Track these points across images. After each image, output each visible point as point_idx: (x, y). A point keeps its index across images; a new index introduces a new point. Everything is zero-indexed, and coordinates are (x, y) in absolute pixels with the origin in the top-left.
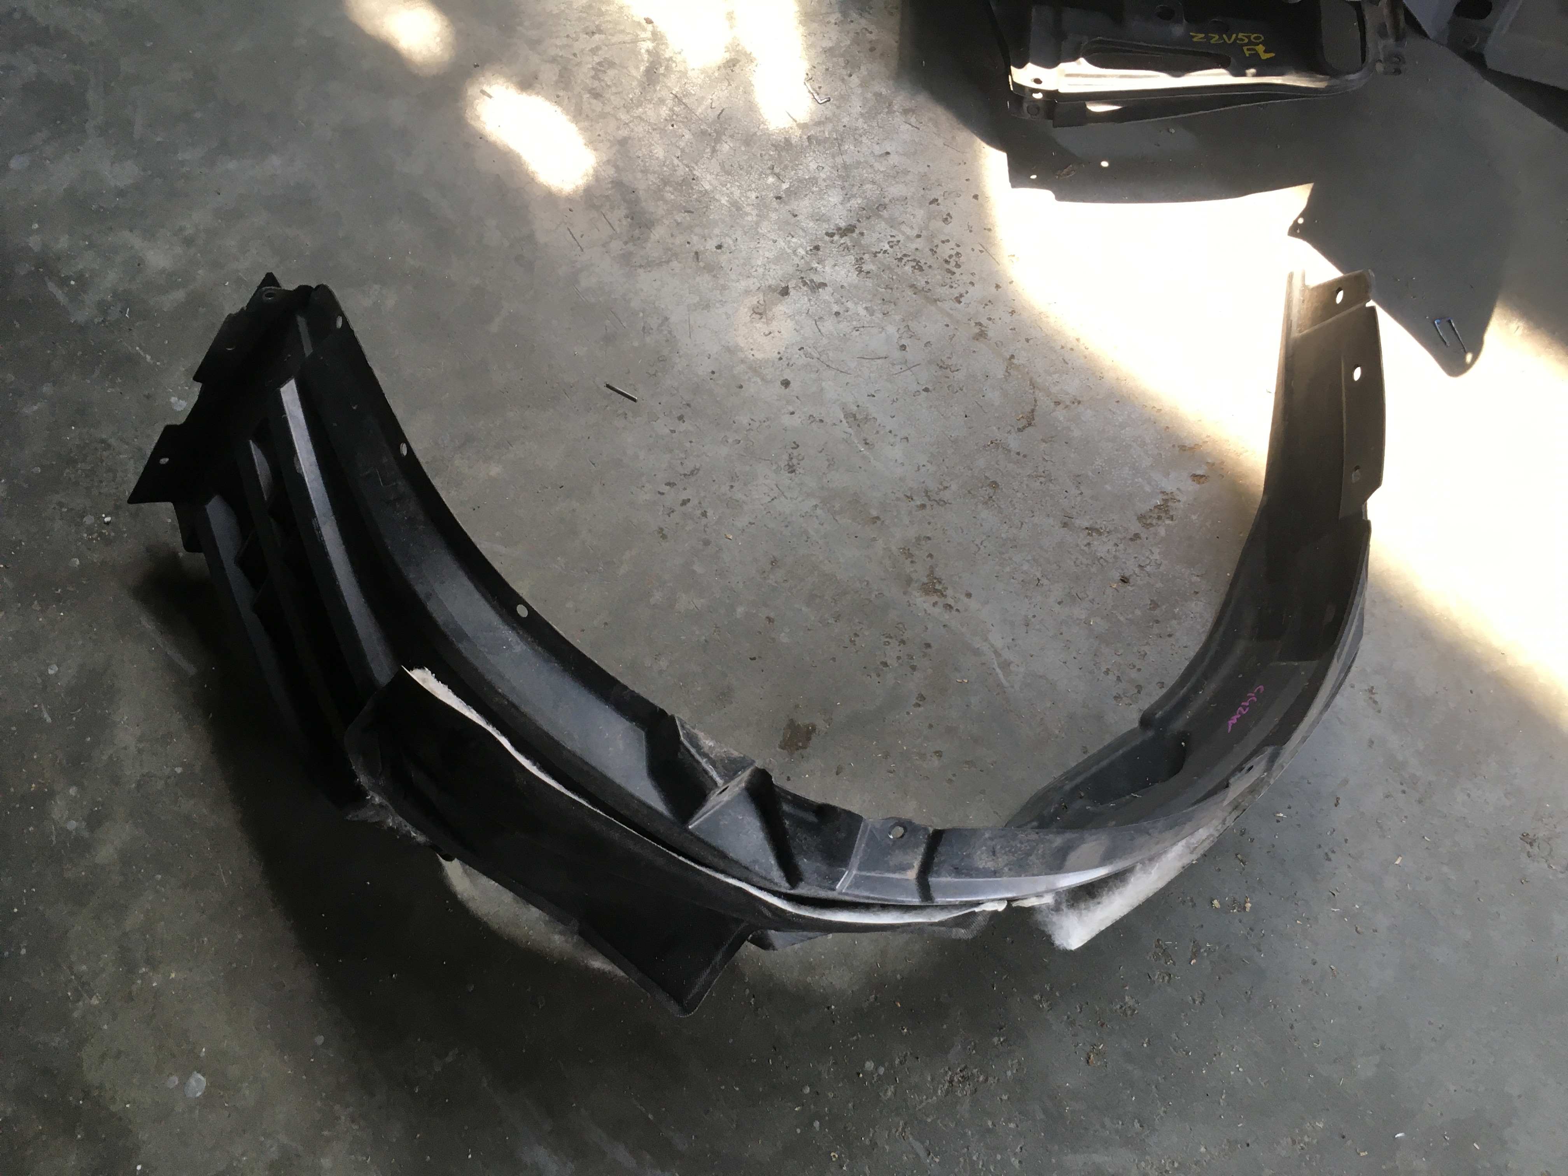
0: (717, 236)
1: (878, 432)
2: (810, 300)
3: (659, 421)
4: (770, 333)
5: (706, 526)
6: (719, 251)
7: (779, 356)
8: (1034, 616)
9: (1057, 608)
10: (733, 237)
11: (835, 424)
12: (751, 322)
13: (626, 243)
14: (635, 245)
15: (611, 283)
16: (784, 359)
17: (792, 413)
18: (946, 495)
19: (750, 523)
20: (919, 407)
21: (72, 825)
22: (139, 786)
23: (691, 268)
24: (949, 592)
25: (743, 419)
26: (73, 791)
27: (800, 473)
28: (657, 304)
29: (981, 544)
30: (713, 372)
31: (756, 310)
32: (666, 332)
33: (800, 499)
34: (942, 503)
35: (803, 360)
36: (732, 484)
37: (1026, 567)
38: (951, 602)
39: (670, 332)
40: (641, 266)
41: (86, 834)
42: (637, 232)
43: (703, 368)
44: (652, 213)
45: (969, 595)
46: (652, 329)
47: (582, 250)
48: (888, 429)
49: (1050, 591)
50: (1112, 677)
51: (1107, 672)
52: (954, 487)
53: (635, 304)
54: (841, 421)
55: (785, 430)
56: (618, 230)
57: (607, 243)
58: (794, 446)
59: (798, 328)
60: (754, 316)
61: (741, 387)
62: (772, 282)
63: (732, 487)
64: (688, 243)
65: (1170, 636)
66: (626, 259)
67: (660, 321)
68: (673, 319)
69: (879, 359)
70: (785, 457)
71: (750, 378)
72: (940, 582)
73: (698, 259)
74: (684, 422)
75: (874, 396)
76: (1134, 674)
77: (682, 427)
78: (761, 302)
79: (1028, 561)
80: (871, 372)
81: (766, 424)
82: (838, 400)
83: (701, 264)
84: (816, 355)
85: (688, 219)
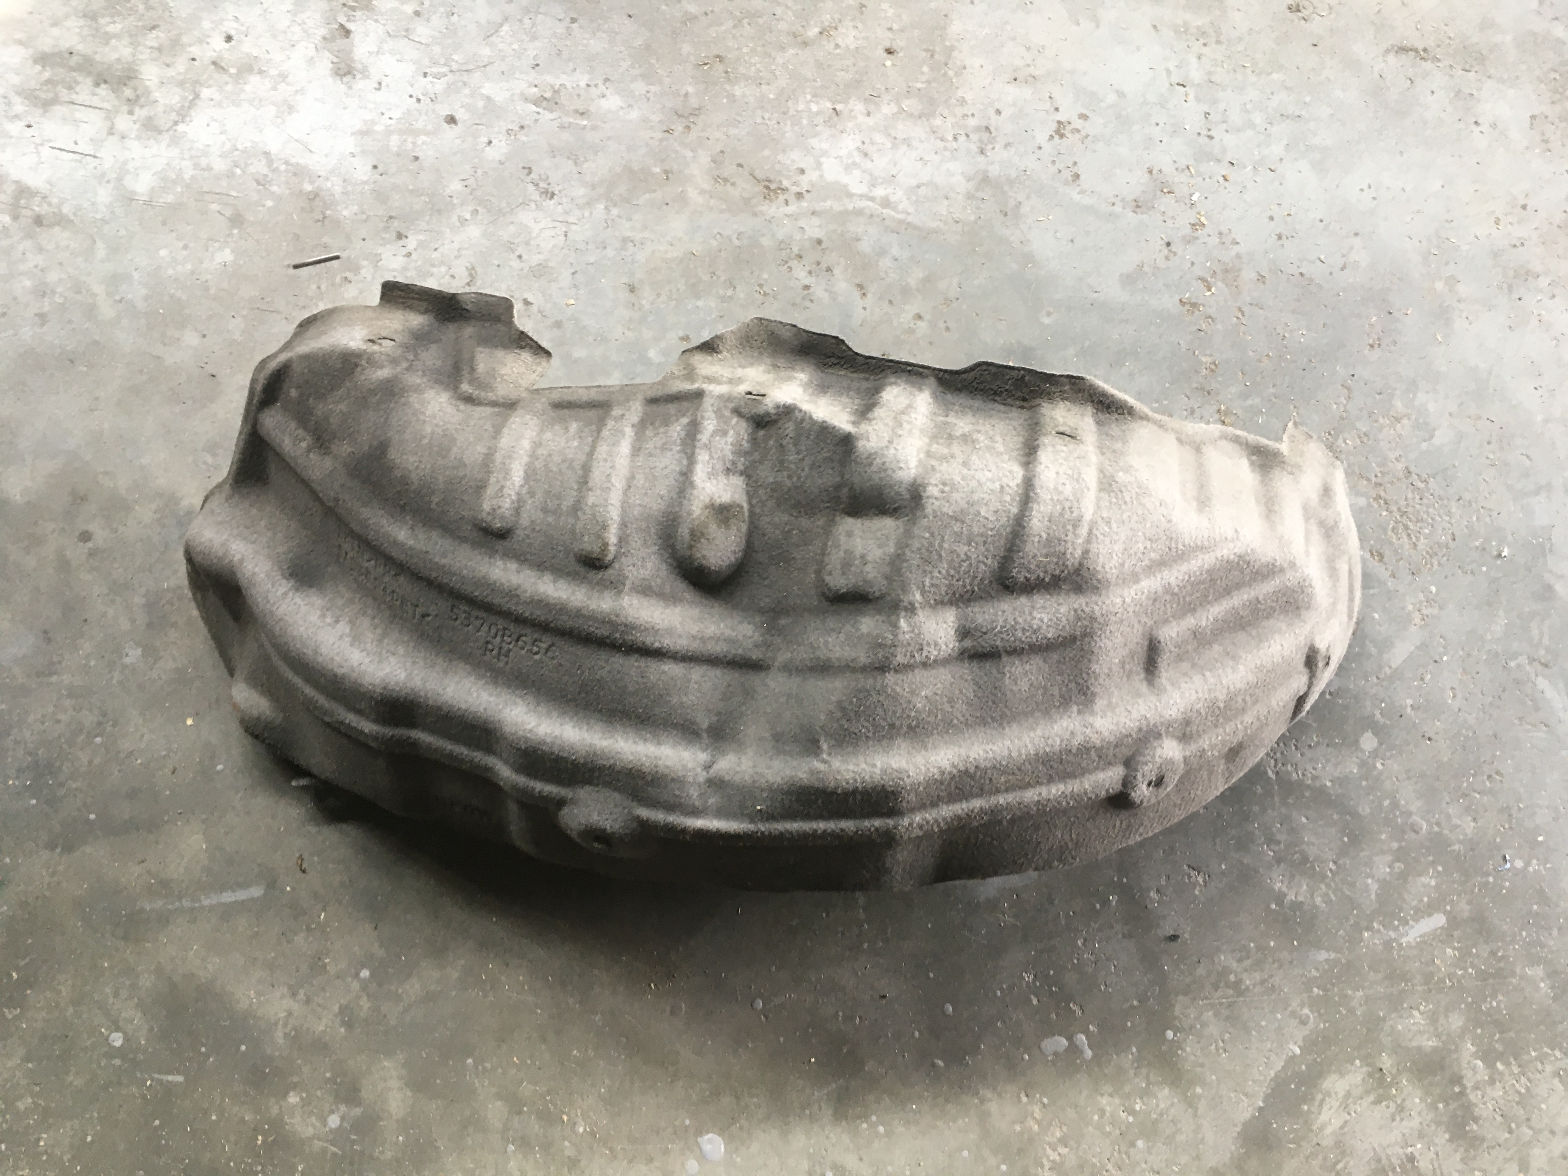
0: (213, 29)
1: (579, 96)
2: (376, 21)
3: (383, 256)
4: (380, 84)
5: (540, 311)
6: (233, 43)
7: (414, 100)
8: (863, 143)
9: (870, 121)
10: (230, 17)
11: (536, 120)
12: (350, 88)
13: (131, 113)
14: (142, 107)
15: (168, 164)
16: (421, 97)
17: (490, 142)
18: (694, 102)
19: (574, 274)
20: (585, 42)
21: (334, 1121)
22: (349, 1025)
23: (227, 83)
24: (786, 183)
25: (455, 186)
26: (293, 1099)
27: (560, 191)
28: (239, 146)
29: (763, 118)
30: (375, 167)
31: (341, 72)
32: (283, 168)
33: (587, 214)
34: (696, 112)
35: (439, 86)
36: (517, 253)
37: (814, 108)
38: (795, 189)
39: (287, 163)
40: (176, 123)
41: (357, 1111)
42: (128, 92)
43: (362, 171)
44: (118, 59)
45: (802, 171)
46: (266, 176)
47: (95, 157)
48: (583, 84)
49: (851, 111)
50: (962, 139)
51: (955, 139)
52: (690, 89)
53: (220, 166)
54: (538, 113)
55: (501, 163)
56: (105, 105)
57: (112, 128)
58: (526, 171)
59: (398, 57)
60: (345, 79)
61: (417, 158)
62: (323, 31)
63: (520, 257)
64: (194, 59)
65: (965, 68)
66: (150, 127)
67: (264, 162)
68: (274, 148)
69: (501, 25)
70: (531, 187)
71: (414, 144)
72: (770, 181)
73: (223, 69)
74: (406, 237)
75: (537, 65)
76: (972, 122)
77: (411, 243)
78: (335, 60)
79: (811, 101)
80: (510, 44)
81: (479, 172)
82: (513, 95)
83: (233, 71)
84: (444, 70)
85: (162, 35)
